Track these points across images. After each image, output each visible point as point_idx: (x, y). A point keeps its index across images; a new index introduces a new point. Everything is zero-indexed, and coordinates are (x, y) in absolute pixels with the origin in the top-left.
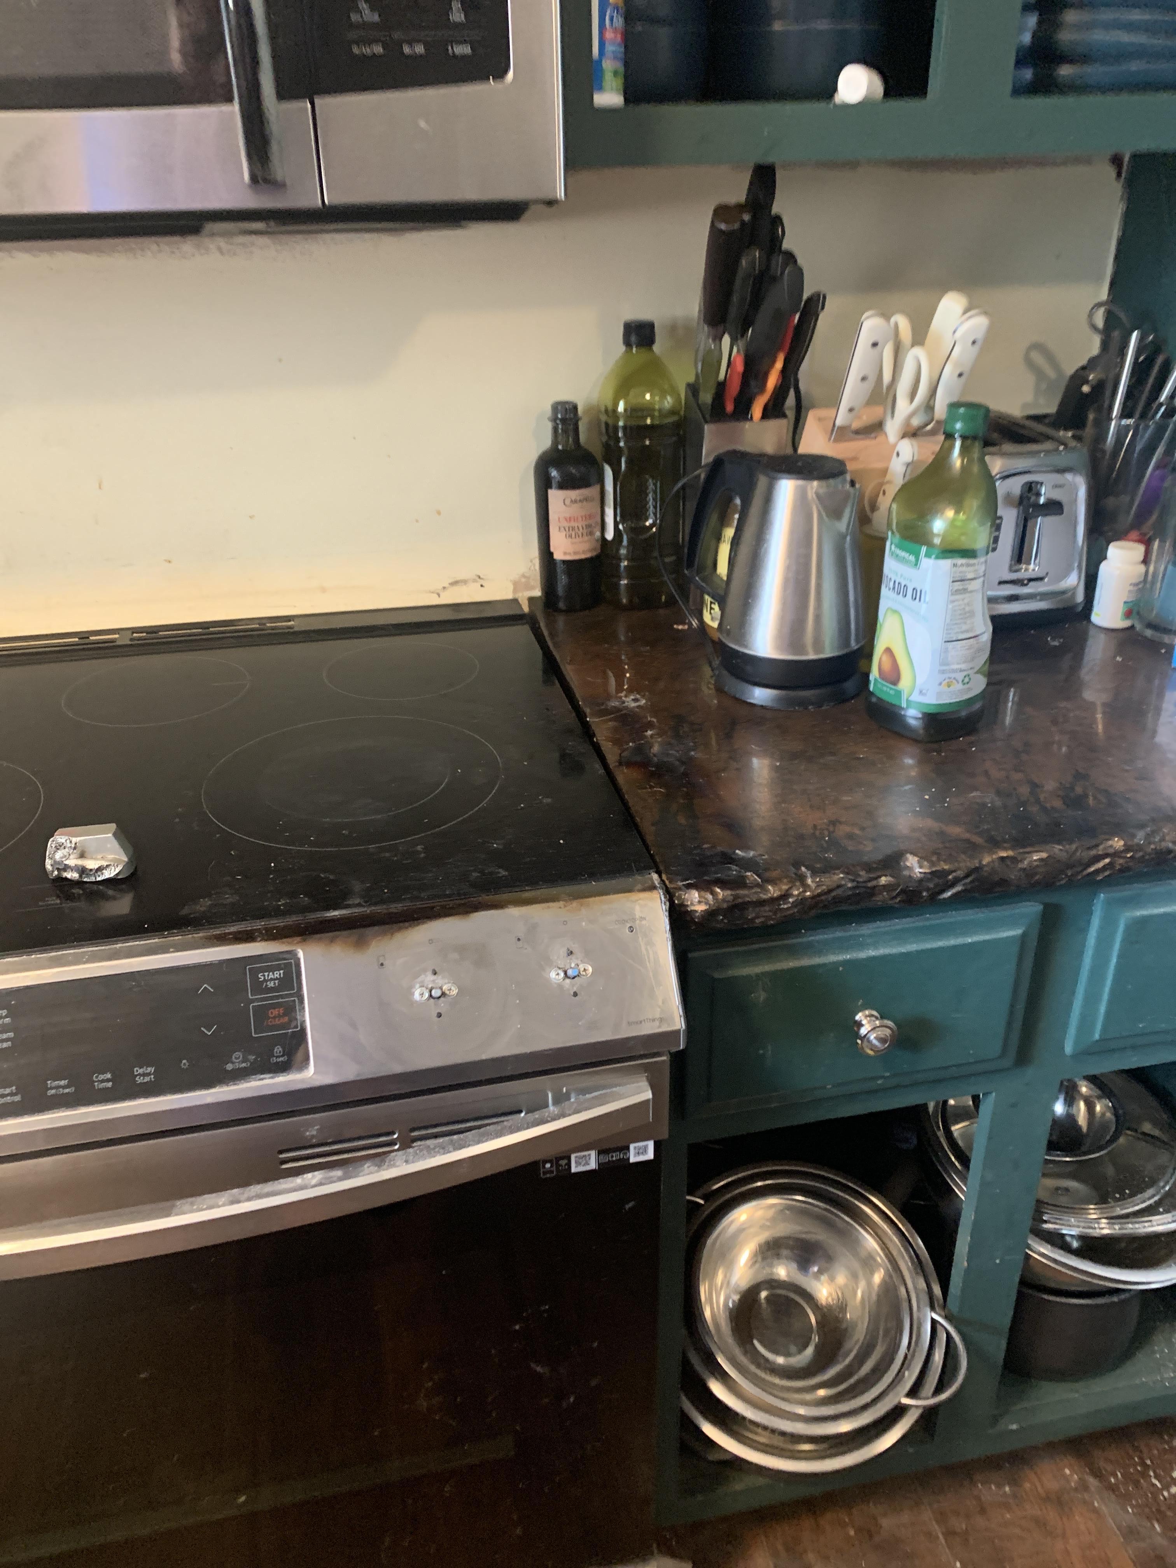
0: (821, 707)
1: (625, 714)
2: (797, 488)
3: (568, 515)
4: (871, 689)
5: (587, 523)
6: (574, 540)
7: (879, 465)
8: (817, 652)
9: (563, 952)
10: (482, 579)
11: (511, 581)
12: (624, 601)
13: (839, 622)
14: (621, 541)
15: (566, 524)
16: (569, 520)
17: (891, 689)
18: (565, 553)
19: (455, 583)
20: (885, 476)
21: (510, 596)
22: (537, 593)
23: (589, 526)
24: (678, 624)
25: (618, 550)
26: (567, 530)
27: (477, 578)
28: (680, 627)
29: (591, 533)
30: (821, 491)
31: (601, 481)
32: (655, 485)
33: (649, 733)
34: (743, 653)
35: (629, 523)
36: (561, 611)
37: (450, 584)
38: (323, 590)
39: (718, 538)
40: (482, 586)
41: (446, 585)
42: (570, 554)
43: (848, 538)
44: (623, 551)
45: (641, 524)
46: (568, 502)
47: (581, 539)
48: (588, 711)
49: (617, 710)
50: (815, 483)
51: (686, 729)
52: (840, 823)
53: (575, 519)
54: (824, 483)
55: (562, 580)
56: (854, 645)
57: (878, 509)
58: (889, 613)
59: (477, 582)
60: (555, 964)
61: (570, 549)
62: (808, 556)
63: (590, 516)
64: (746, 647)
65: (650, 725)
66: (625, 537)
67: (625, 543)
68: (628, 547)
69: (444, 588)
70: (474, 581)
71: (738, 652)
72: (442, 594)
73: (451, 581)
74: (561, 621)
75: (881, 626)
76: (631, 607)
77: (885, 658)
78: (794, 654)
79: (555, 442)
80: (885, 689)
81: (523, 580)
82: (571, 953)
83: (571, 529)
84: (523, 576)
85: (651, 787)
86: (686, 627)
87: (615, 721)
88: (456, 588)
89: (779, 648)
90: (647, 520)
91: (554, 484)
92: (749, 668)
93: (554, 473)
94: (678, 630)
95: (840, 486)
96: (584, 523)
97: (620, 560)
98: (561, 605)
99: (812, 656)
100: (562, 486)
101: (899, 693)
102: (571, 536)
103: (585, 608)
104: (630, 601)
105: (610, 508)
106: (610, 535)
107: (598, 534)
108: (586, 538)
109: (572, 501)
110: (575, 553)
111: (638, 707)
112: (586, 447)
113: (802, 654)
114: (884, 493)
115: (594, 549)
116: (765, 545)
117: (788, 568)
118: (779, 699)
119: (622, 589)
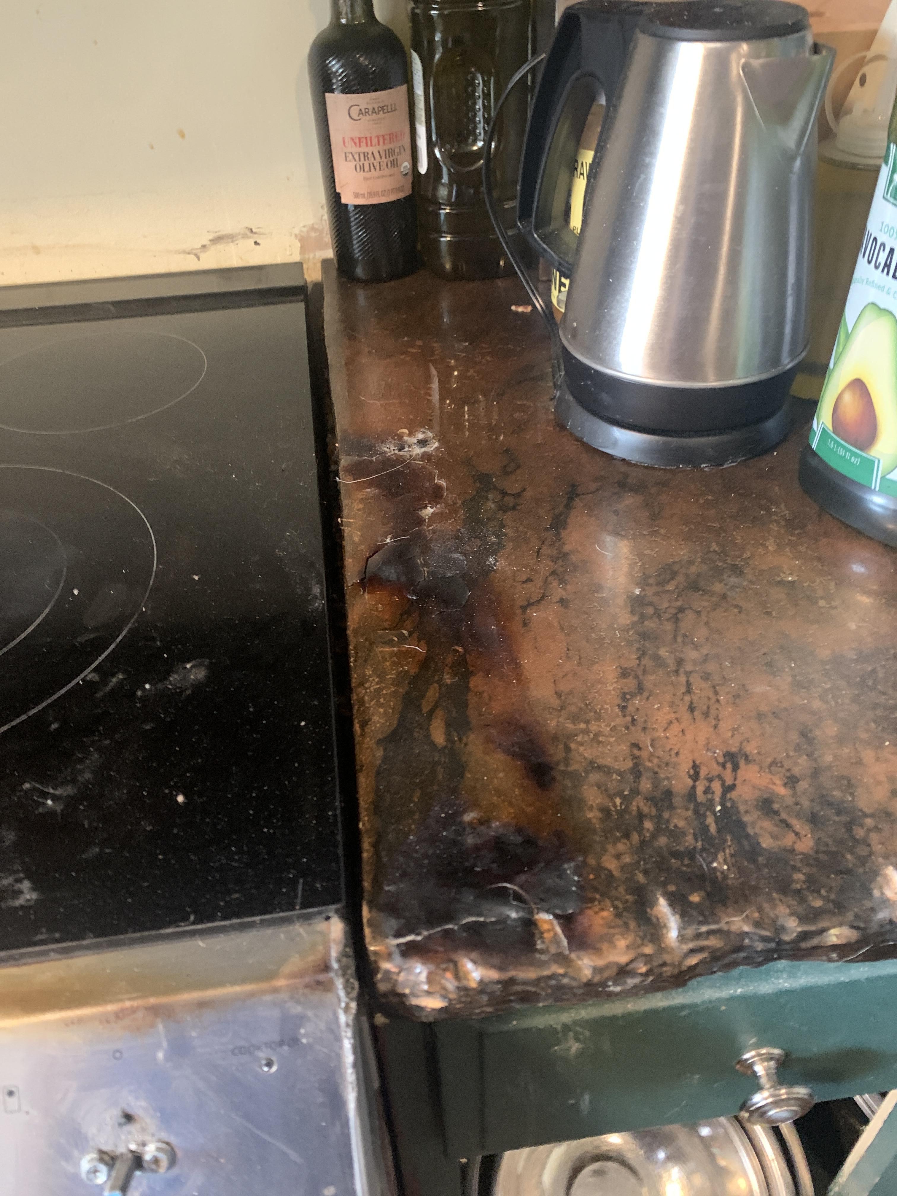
0: (722, 465)
1: (398, 472)
2: (709, 56)
3: (356, 135)
4: (814, 446)
5: (386, 147)
6: (368, 175)
7: (860, 26)
8: (721, 374)
9: (113, 1115)
10: (255, 233)
11: (296, 236)
12: (448, 266)
13: (766, 320)
14: (440, 177)
15: (355, 149)
16: (358, 141)
17: (853, 454)
18: (357, 195)
19: (218, 239)
20: (868, 47)
21: (296, 258)
22: (330, 253)
23: (390, 152)
24: (518, 305)
25: (435, 189)
26: (357, 158)
27: (248, 232)
28: (520, 309)
29: (394, 164)
30: (756, 63)
31: (407, 79)
32: (486, 84)
33: (429, 511)
34: (597, 372)
35: (448, 146)
36: (358, 281)
37: (211, 241)
38: (37, 250)
39: (573, 168)
40: (256, 243)
41: (208, 243)
42: (363, 195)
43: (798, 163)
44: (443, 192)
45: (469, 148)
46: (355, 112)
47: (378, 173)
48: (344, 461)
49: (388, 462)
50: (745, 47)
51: (491, 505)
52: (747, 759)
53: (368, 141)
54: (761, 45)
55: (358, 235)
56: (787, 363)
57: (849, 112)
58: (869, 314)
59: (250, 238)
60: (92, 1143)
61: (363, 190)
62: (720, 197)
63: (392, 137)
64: (602, 361)
65: (436, 495)
66: (445, 170)
67: (445, 179)
68: (450, 185)
69: (204, 246)
70: (245, 236)
71: (588, 368)
72: (202, 256)
73: (211, 237)
74: (362, 296)
75: (848, 336)
76: (456, 276)
77: (848, 398)
78: (685, 378)
79: (337, 14)
80: (841, 452)
81: (313, 234)
82: (128, 1118)
83: (362, 156)
84: (312, 228)
85: (403, 639)
86: (529, 309)
87: (377, 487)
88: (220, 247)
89: (654, 366)
90: (474, 142)
91: (336, 83)
92: (606, 398)
93: (335, 66)
94: (517, 313)
95: (793, 53)
96: (382, 148)
97: (439, 206)
98: (359, 271)
99: (713, 383)
100: (347, 89)
101: (869, 465)
102: (362, 168)
103: (392, 277)
104: (455, 267)
105: (420, 124)
106: (423, 169)
107: (407, 165)
108: (386, 172)
109: (360, 112)
110: (371, 194)
111: (426, 457)
112: (384, 23)
113: (693, 378)
114: (863, 82)
115: (400, 189)
116: (642, 176)
117: (680, 221)
118: (651, 451)
119: (444, 248)
